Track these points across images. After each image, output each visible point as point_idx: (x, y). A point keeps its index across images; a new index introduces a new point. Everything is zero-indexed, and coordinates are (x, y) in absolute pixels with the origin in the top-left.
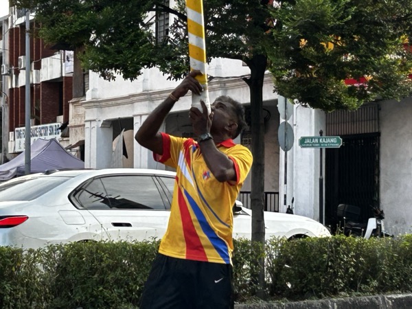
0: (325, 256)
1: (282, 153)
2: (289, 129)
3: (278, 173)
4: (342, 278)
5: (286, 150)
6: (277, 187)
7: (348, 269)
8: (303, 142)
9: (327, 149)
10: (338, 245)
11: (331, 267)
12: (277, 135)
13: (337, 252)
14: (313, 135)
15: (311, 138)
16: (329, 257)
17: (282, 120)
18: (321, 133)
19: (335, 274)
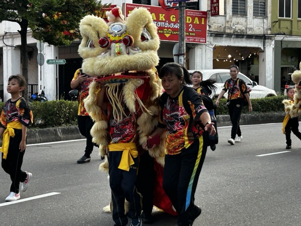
0: (56, 109)
1: (39, 66)
2: (42, 56)
3: (38, 76)
4: (63, 118)
5: (41, 65)
6: (37, 82)
7: (65, 115)
8: (48, 62)
9: (59, 65)
10: (61, 104)
11: (58, 114)
12: (37, 59)
13: (61, 107)
14: (53, 59)
15: (52, 60)
16: (57, 109)
17: (39, 52)
18: (56, 58)
19: (60, 117)
